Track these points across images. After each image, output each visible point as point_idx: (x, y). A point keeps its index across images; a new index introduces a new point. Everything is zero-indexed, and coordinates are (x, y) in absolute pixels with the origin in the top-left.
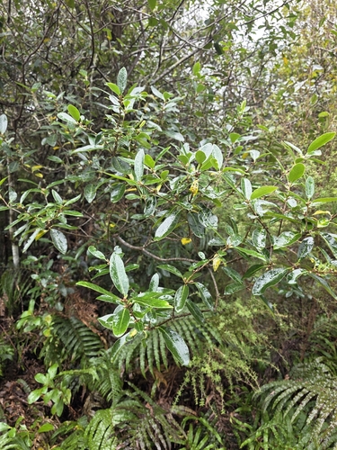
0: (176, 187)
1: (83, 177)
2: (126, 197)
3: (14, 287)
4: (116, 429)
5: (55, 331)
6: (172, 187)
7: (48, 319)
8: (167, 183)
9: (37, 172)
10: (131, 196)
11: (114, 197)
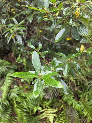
0: (66, 13)
1: (27, 12)
2: (44, 19)
3: (15, 50)
4: (44, 90)
5: (27, 63)
6: (64, 13)
7: (25, 60)
8: (62, 11)
9: (13, 11)
10: (46, 19)
11: (39, 20)
